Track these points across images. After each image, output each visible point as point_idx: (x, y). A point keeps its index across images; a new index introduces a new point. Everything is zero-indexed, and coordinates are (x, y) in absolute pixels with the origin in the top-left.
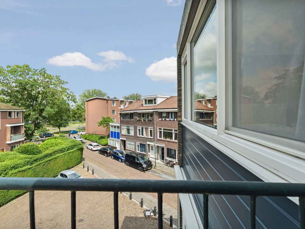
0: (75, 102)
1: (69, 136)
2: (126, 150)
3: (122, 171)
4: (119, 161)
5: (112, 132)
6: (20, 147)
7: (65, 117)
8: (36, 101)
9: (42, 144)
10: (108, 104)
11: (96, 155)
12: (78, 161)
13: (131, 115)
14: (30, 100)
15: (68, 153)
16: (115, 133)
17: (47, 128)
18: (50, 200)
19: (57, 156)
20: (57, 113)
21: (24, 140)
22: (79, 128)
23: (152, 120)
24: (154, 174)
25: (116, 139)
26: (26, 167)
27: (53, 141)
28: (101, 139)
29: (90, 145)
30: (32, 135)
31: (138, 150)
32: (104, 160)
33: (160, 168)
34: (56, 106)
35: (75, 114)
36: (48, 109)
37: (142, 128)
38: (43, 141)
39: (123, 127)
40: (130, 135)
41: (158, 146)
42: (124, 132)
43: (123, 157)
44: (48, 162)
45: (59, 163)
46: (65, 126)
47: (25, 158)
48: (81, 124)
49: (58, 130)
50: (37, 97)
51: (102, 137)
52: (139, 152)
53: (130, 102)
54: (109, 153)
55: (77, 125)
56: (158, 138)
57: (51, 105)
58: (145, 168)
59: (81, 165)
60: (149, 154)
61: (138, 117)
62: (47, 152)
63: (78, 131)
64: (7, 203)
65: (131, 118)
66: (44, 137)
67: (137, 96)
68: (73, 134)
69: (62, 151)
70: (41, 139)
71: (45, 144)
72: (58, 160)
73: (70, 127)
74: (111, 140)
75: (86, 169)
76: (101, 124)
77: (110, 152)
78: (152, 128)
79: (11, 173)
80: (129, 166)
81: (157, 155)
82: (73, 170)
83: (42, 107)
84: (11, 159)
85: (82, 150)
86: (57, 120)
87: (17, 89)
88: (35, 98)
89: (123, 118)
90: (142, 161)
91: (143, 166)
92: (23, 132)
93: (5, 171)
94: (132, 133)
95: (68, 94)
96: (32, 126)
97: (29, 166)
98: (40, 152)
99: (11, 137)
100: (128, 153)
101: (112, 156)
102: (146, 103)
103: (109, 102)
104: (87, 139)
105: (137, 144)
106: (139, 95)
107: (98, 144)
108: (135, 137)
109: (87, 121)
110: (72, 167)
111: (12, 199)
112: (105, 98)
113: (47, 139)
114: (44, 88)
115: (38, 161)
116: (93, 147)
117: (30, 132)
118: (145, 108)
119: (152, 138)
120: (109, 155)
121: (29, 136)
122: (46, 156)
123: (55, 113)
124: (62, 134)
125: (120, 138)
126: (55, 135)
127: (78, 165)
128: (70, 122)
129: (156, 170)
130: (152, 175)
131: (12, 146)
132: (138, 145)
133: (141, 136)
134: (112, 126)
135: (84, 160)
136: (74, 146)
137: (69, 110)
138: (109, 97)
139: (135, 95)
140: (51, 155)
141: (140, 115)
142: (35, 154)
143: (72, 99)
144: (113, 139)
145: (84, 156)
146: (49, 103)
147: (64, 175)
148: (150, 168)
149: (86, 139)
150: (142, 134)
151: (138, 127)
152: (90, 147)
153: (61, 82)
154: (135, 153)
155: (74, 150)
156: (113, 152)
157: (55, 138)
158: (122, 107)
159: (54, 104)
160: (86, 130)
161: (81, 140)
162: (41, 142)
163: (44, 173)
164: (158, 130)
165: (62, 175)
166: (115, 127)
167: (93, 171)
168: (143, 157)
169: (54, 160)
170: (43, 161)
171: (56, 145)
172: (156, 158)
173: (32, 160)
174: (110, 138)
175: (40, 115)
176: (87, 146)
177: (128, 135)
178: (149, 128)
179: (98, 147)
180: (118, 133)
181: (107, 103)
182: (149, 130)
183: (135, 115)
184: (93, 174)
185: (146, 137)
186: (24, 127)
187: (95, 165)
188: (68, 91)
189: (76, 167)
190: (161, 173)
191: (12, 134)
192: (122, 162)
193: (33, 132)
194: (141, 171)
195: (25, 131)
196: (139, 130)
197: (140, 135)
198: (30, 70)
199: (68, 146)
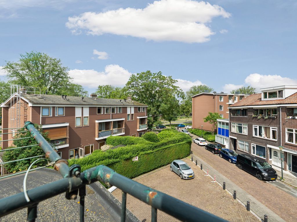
0: (184, 98)
1: (178, 129)
2: (237, 151)
3: (233, 174)
4: (229, 161)
5: (220, 129)
6: (146, 134)
7: (175, 112)
8: (155, 98)
9: (159, 134)
10: (215, 100)
11: (203, 150)
12: (187, 154)
13: (244, 112)
14: (151, 98)
15: (179, 144)
16: (223, 130)
17: (162, 121)
18: (166, 183)
19: (170, 146)
20: (170, 108)
21: (147, 130)
22: (186, 123)
23: (277, 117)
24: (281, 188)
25: (225, 137)
26: (150, 151)
27: (167, 132)
28: (207, 135)
29: (197, 140)
30: (152, 126)
31: (254, 153)
32: (211, 157)
33: (290, 182)
34: (169, 102)
35: (184, 109)
36: (163, 105)
37: (260, 128)
38: (160, 132)
39: (234, 125)
40: (243, 134)
41: (286, 153)
42: (235, 130)
43: (235, 158)
44: (164, 150)
45: (172, 152)
46: (174, 120)
47: (149, 144)
48: (187, 119)
49: (168, 123)
50: (155, 96)
51: (208, 133)
52: (255, 155)
53: (241, 96)
54: (217, 151)
55: (184, 119)
56: (287, 141)
57: (165, 101)
58: (266, 177)
59: (189, 158)
60: (270, 160)
61: (254, 114)
62: (163, 141)
63: (185, 125)
64: (138, 176)
65: (243, 114)
66: (159, 128)
67: (249, 89)
68: (181, 127)
69: (174, 142)
70: (157, 129)
71: (161, 134)
72: (171, 149)
73: (178, 121)
74: (218, 136)
75: (194, 162)
76: (207, 119)
77: (218, 149)
78: (277, 128)
79: (141, 154)
80: (242, 169)
81: (285, 164)
82: (183, 161)
83: (158, 104)
84: (141, 143)
85: (190, 143)
86: (169, 114)
87: (143, 90)
88: (154, 97)
89: (234, 114)
90: (260, 168)
91: (263, 174)
92: (146, 123)
93: (138, 151)
94: (245, 132)
95: (178, 91)
96: (152, 119)
97: (151, 151)
98: (158, 141)
99: (140, 126)
100: (240, 154)
101: (221, 154)
102: (265, 97)
103: (216, 97)
104: (194, 133)
105: (252, 145)
106: (252, 89)
107: (205, 140)
108: (250, 138)
109: (193, 116)
110: (182, 158)
111: (141, 174)
112: (211, 93)
113: (162, 130)
114: (160, 87)
115: (157, 147)
116: (200, 142)
117: (151, 123)
118: (265, 103)
119: (276, 140)
120: (216, 152)
121: (150, 127)
122: (163, 144)
123: (167, 108)
124: (173, 126)
125: (229, 136)
126: (167, 127)
127: (187, 157)
128: (178, 116)
129: (283, 183)
130: (277, 189)
131: (140, 133)
132: (254, 147)
133: (258, 136)
134: (220, 122)
135: (192, 154)
136: (184, 139)
137: (178, 106)
138: (215, 92)
139: (246, 88)
140: (166, 144)
141: (256, 111)
142: (155, 142)
143: (181, 96)
144: (221, 136)
145: (192, 150)
146: (164, 100)
147: (176, 164)
148: (274, 179)
149: (192, 133)
150: (260, 135)
151: (253, 125)
152: (197, 141)
153: (172, 81)
154: (249, 156)
155: (184, 142)
156: (222, 150)
157: (168, 130)
158: (231, 102)
159: (167, 101)
160: (192, 125)
161: (188, 134)
162: (158, 132)
163: (161, 159)
164: (286, 131)
165: (175, 163)
166: (223, 123)
167: (201, 166)
168: (262, 162)
169: (168, 149)
170: (160, 149)
171: (170, 136)
172: (283, 167)
173: (153, 146)
174: (218, 135)
175: (157, 110)
176: (194, 140)
177: (239, 133)
178: (271, 128)
179: (205, 143)
180: (227, 131)
181: (214, 98)
182: (271, 130)
183: (249, 112)
184: (201, 169)
185: (266, 138)
186: (147, 119)
187: (203, 161)
188: (178, 89)
189: (185, 158)
190: (293, 190)
191: (140, 124)
192: (232, 163)
193: (153, 124)
194: (259, 179)
195: (148, 122)
196: (256, 129)
197: (256, 134)
198: (150, 75)
199: (179, 138)
